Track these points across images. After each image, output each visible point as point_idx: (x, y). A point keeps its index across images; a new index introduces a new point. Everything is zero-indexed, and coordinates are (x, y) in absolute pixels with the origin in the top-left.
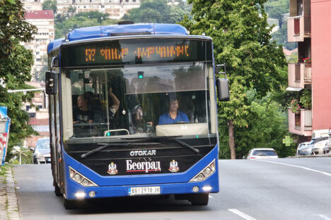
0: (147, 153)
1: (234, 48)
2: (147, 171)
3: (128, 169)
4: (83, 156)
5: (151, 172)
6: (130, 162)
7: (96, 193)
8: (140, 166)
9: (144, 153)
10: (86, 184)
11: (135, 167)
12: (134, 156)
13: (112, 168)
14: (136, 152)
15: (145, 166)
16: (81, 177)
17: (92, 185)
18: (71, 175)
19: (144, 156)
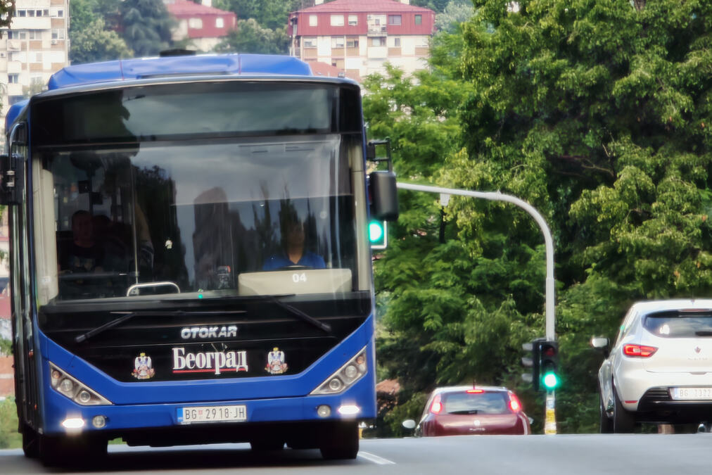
0: (218, 332)
1: (668, 58)
2: (218, 372)
3: (176, 367)
4: (80, 338)
5: (227, 373)
6: (180, 353)
7: (107, 420)
8: (203, 360)
9: (211, 331)
10: (85, 401)
11: (192, 363)
12: (190, 340)
13: (143, 365)
14: (195, 330)
15: (213, 361)
16: (75, 386)
17: (98, 403)
18: (54, 380)
19: (212, 339)
